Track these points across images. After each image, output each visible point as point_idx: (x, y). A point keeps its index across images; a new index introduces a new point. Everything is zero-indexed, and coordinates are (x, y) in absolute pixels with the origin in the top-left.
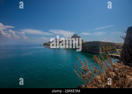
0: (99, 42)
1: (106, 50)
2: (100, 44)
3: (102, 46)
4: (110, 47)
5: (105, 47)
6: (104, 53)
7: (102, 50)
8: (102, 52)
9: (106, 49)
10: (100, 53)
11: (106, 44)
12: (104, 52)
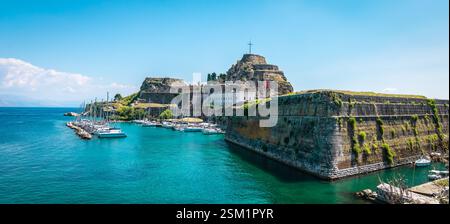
0: (328, 94)
1: (385, 151)
2: (337, 108)
3: (351, 125)
4: (420, 126)
5: (380, 131)
6: (365, 168)
7: (354, 152)
8: (354, 162)
9: (387, 143)
10: (338, 172)
11: (387, 109)
12: (373, 167)
